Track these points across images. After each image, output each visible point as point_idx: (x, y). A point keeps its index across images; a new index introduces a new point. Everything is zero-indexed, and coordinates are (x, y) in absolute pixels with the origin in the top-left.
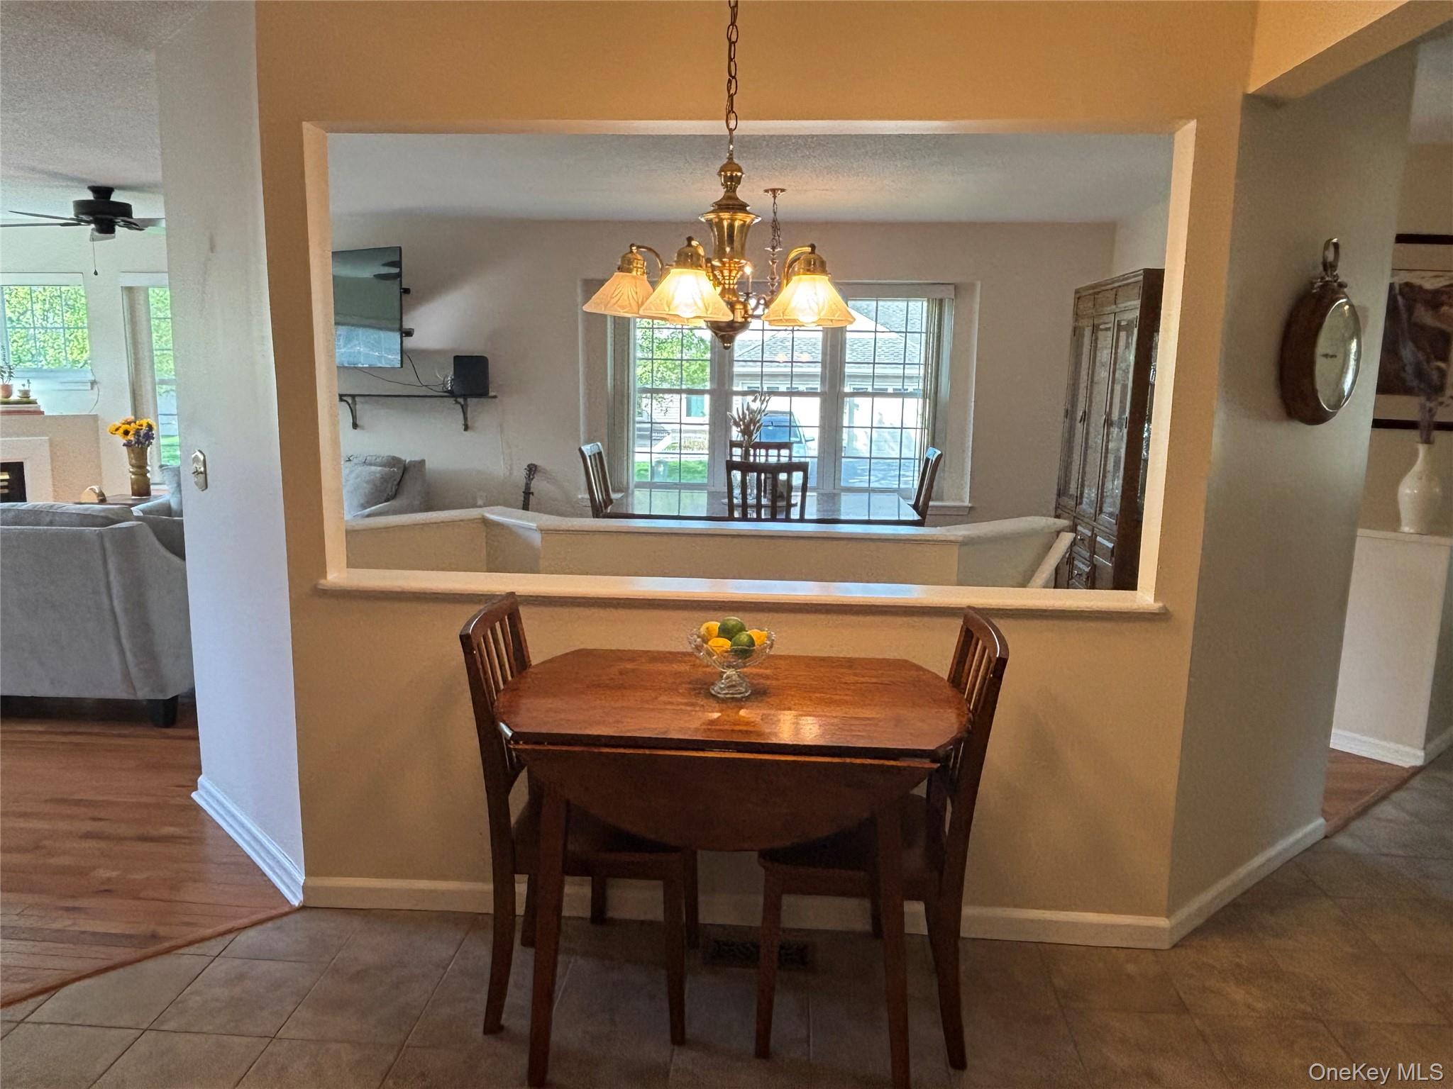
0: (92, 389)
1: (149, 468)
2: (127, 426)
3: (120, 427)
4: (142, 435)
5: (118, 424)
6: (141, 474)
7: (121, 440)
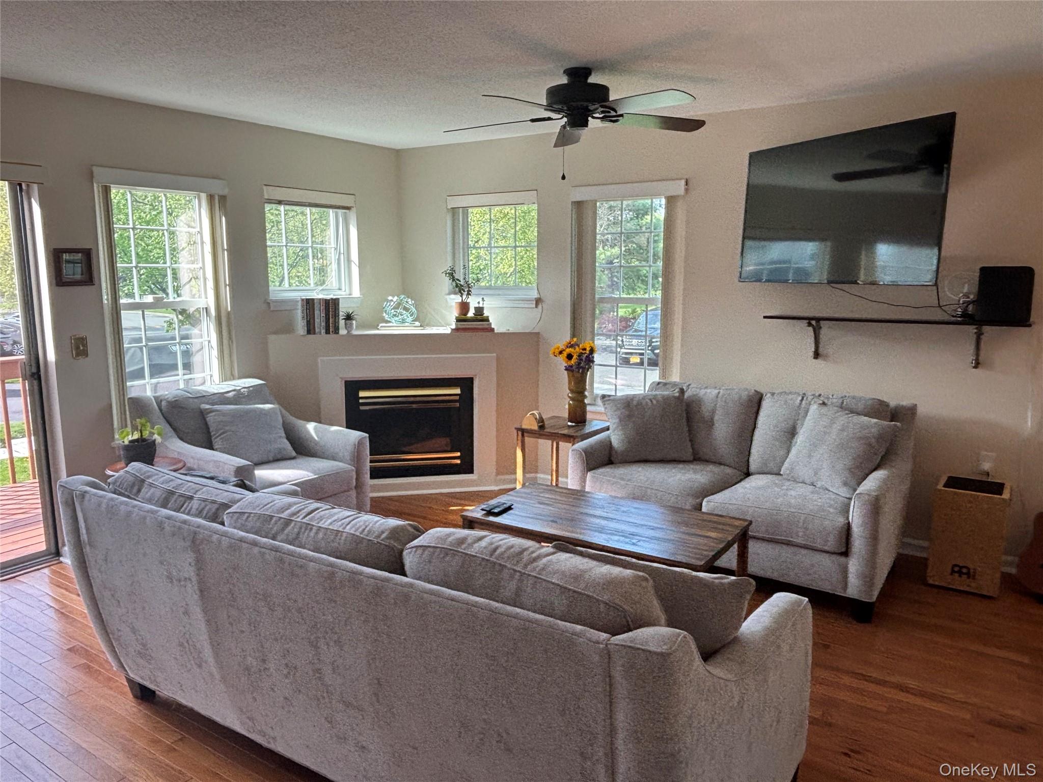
0: (536, 307)
1: (586, 393)
2: (569, 350)
3: (564, 350)
4: (584, 359)
5: (562, 347)
6: (578, 401)
7: (562, 362)
